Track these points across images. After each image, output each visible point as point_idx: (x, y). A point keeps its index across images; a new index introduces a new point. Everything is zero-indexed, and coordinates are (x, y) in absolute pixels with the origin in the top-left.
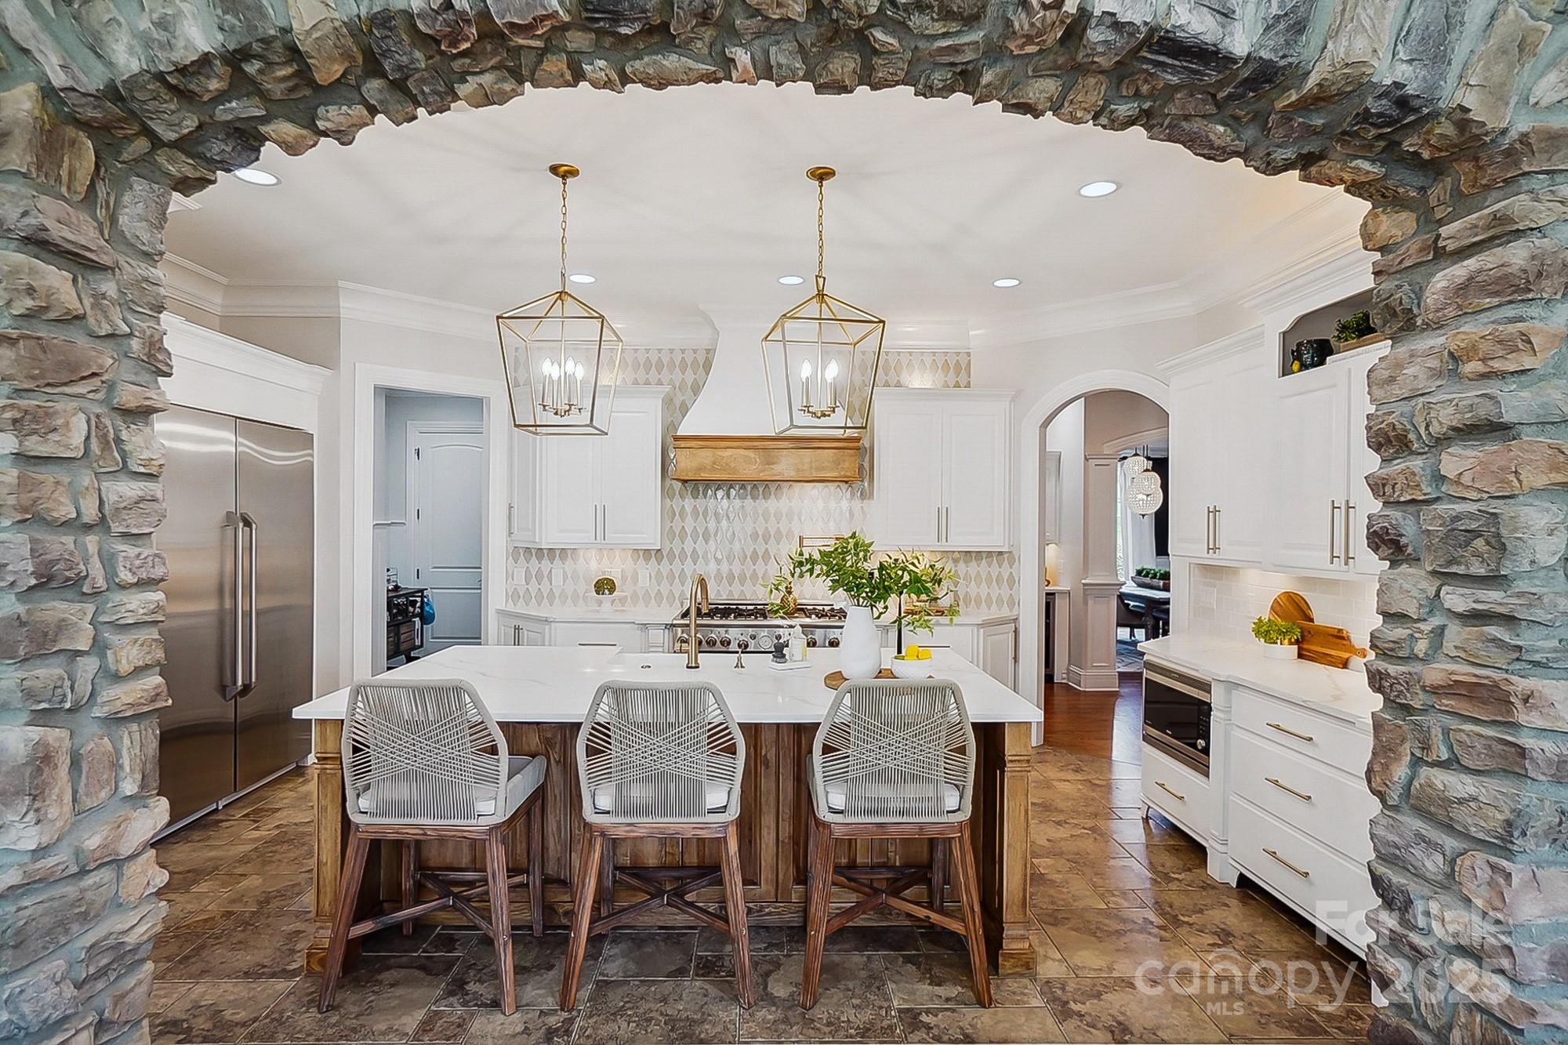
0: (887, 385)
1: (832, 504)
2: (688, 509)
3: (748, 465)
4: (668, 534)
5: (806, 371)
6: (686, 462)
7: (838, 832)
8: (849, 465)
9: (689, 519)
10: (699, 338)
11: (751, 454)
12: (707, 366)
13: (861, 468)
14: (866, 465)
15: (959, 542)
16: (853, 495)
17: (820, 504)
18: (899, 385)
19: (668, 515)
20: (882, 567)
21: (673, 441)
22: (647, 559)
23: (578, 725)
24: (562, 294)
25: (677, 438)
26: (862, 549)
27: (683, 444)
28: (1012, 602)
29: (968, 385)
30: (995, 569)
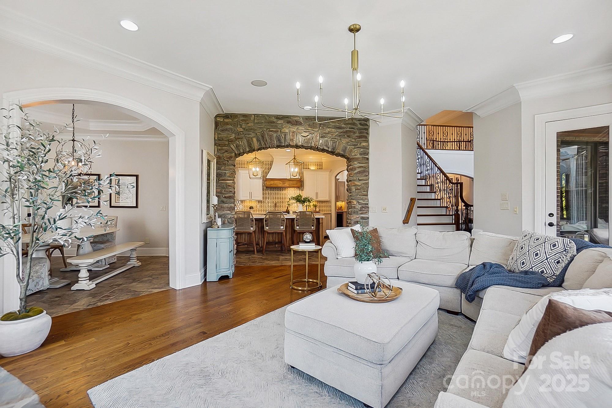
0: (306, 169)
1: (296, 192)
2: (267, 193)
3: (280, 184)
4: (263, 198)
5: (292, 170)
6: (268, 183)
7: (298, 231)
8: (299, 184)
9: (267, 195)
10: (270, 159)
11: (280, 182)
12: (271, 165)
13: (301, 185)
14: (302, 184)
15: (320, 199)
16: (300, 190)
17: (293, 192)
18: (308, 169)
19: (263, 194)
20: (304, 199)
21: (265, 180)
22: (259, 203)
23: (264, 219)
24: (255, 158)
25: (266, 179)
26: (300, 196)
27: (267, 180)
28: (330, 211)
29: (322, 169)
30: (327, 204)
